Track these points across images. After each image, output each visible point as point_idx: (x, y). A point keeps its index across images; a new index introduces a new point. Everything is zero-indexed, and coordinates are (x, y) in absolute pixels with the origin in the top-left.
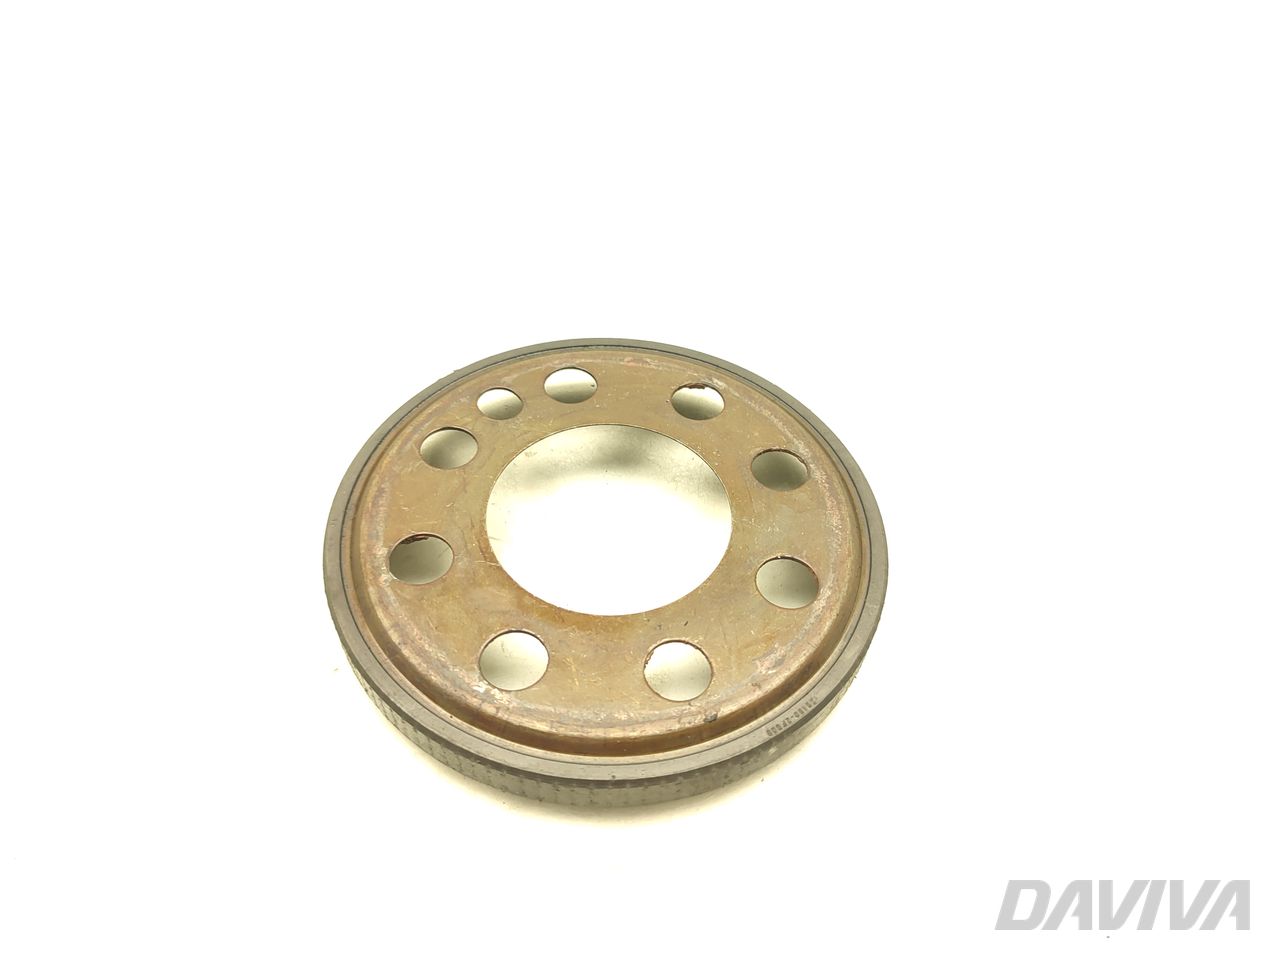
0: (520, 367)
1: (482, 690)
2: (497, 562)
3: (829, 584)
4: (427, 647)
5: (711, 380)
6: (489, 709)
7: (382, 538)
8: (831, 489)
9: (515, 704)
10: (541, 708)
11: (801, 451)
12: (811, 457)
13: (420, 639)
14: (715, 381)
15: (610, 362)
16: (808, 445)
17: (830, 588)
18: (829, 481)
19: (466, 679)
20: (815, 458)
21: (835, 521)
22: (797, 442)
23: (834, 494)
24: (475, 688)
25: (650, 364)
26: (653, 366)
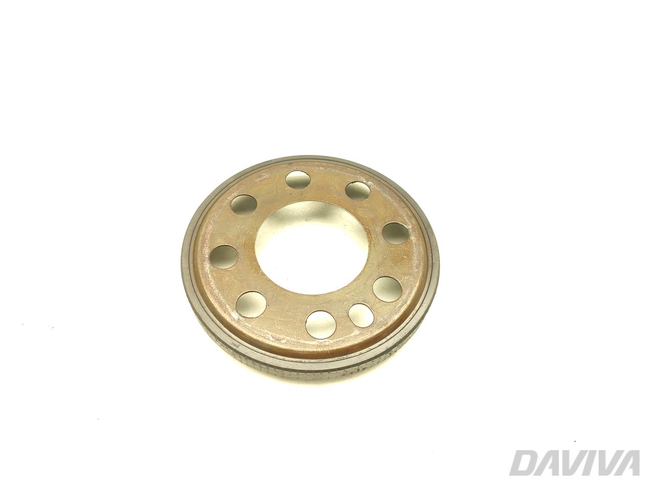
2: (363, 226)
3: (227, 201)
4: (390, 199)
8: (204, 242)
12: (205, 261)
16: (203, 268)
17: (227, 200)
18: (203, 247)
20: (203, 261)
21: (210, 227)
22: (209, 271)
23: (204, 239)
25: (272, 335)
26: (270, 333)
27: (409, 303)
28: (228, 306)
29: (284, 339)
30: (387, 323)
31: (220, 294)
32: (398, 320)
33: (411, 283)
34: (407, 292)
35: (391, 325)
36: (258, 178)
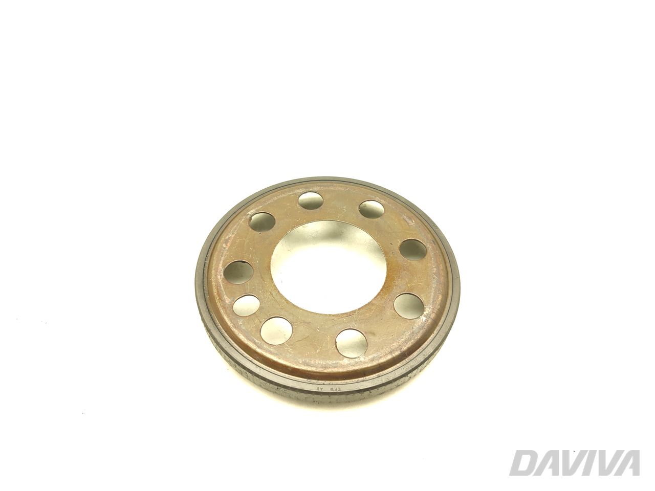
0: (219, 294)
1: (424, 318)
2: (356, 310)
4: (402, 340)
5: (248, 215)
6: (433, 316)
7: (338, 361)
9: (431, 306)
10: (432, 297)
11: (301, 191)
13: (399, 342)
14: (249, 213)
15: (224, 254)
19: (419, 324)
22: (295, 192)
24: (424, 321)
25: (231, 237)
26: (233, 236)
27: (259, 350)
28: (261, 207)
29: (226, 245)
30: (235, 328)
31: (272, 201)
32: (240, 339)
33: (283, 354)
34: (272, 350)
35: (233, 332)
36: (407, 217)
